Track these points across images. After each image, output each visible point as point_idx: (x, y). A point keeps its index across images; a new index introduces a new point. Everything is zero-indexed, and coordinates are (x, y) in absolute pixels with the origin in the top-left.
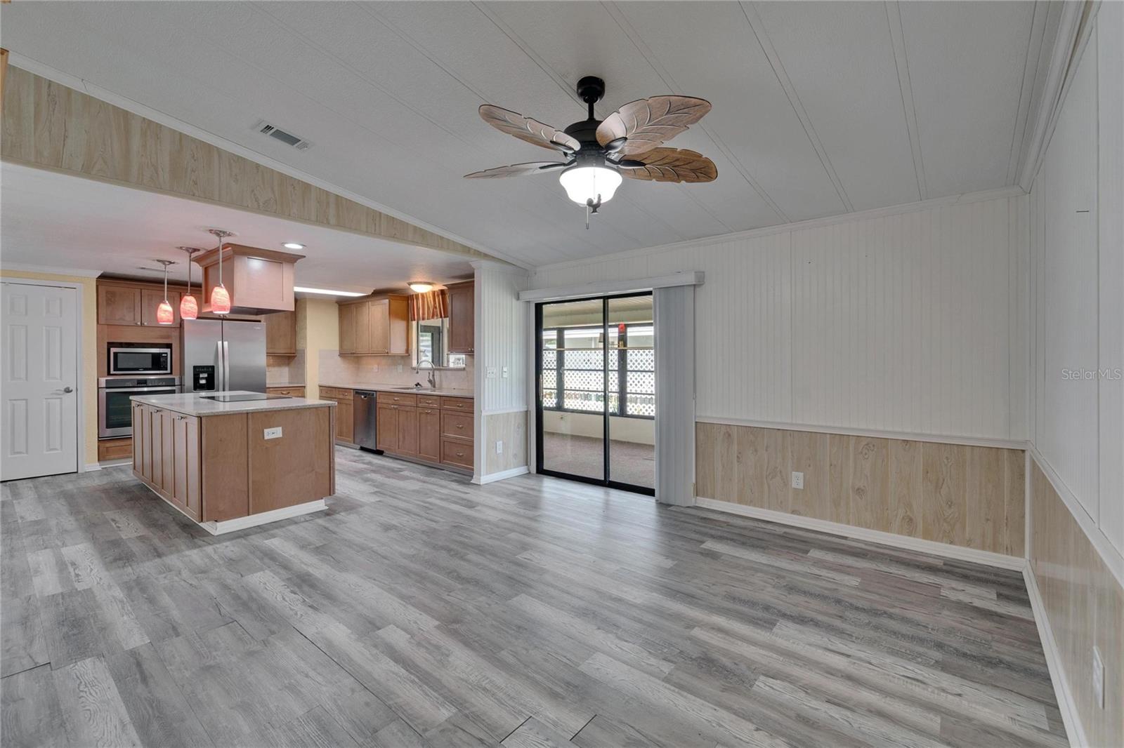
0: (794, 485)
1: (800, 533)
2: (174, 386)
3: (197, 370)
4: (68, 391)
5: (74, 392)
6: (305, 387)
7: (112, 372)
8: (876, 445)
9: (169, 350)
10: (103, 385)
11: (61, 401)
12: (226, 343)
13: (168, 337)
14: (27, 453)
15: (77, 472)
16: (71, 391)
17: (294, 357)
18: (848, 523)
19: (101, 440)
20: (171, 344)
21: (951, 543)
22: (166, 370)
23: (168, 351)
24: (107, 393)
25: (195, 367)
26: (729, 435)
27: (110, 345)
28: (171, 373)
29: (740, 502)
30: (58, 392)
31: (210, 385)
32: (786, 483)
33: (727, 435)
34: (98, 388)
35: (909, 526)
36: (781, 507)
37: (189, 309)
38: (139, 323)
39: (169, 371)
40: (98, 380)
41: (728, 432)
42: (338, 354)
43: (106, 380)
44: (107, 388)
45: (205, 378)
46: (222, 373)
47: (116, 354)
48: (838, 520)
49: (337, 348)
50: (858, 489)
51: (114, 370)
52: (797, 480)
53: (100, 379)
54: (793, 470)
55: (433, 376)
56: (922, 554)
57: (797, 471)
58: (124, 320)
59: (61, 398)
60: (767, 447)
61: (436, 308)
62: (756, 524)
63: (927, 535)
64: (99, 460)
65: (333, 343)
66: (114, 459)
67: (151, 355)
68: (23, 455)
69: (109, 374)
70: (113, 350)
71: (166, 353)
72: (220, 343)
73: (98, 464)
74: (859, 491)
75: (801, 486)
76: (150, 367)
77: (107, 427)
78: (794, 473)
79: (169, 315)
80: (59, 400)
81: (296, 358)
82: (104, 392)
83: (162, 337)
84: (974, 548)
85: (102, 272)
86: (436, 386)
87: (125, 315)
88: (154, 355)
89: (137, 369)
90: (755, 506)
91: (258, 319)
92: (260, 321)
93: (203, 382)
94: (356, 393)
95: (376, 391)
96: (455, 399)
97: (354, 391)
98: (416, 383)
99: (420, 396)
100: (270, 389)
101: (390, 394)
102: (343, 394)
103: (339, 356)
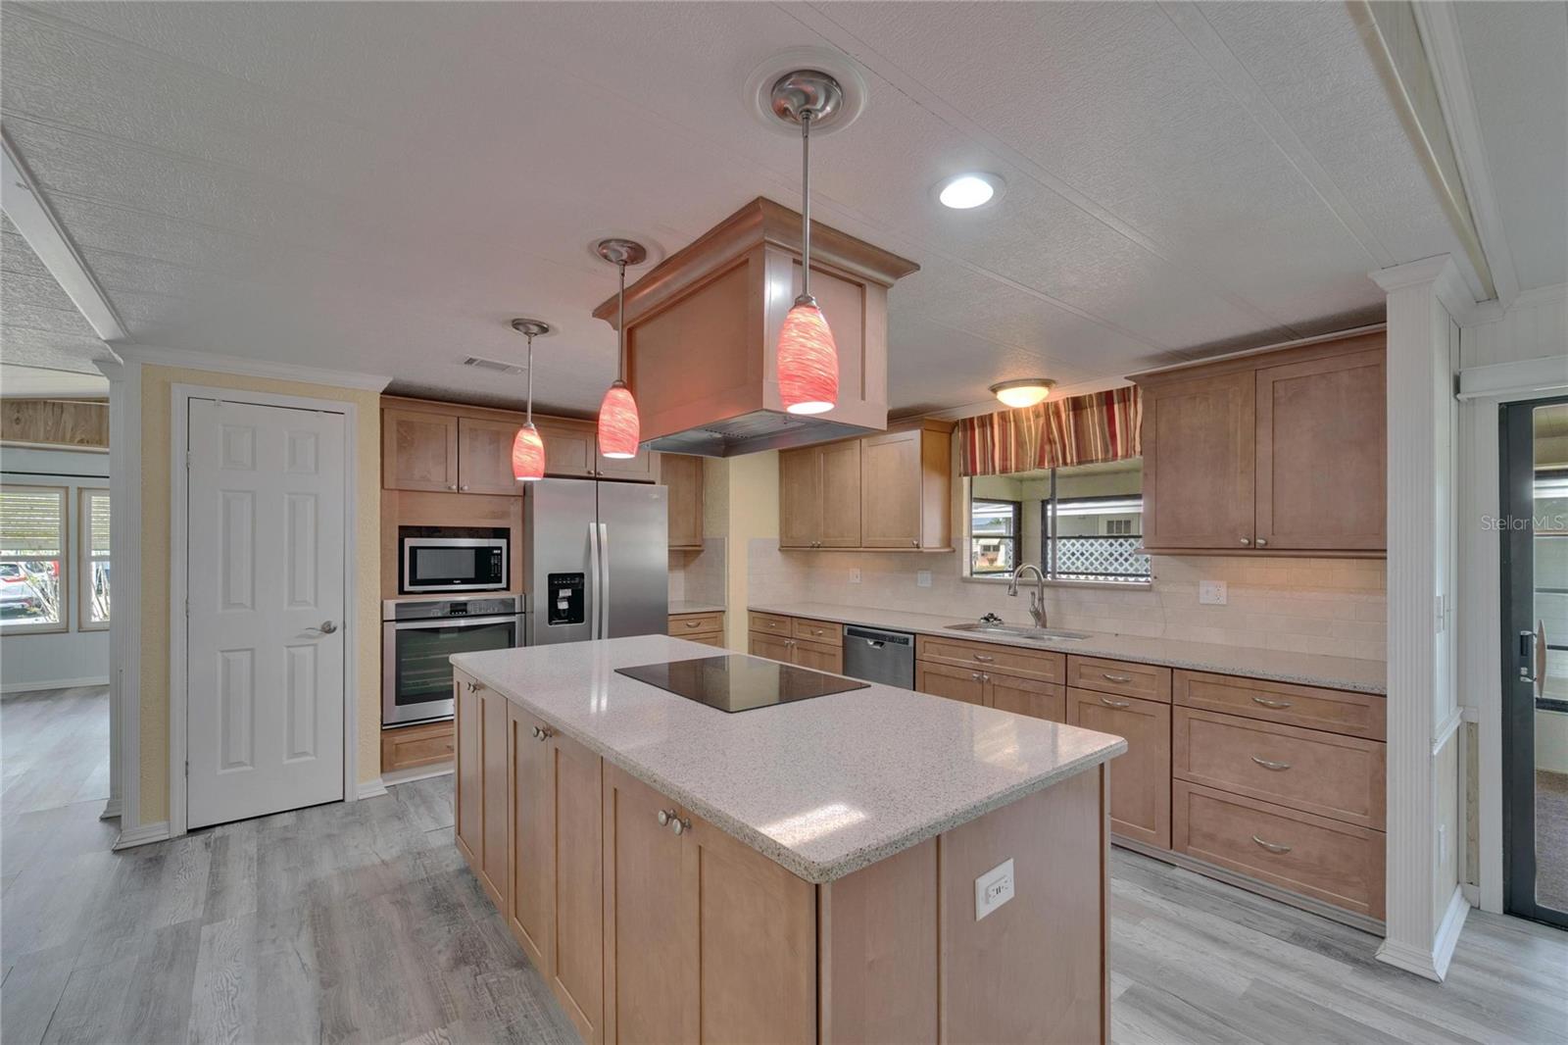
2: (514, 614)
3: (556, 582)
4: (328, 629)
5: (339, 631)
6: (724, 612)
7: (407, 587)
9: (505, 541)
10: (391, 614)
11: (316, 650)
12: (603, 527)
13: (504, 515)
14: (252, 764)
15: (342, 801)
16: (335, 629)
17: (699, 552)
19: (388, 729)
20: (509, 529)
22: (499, 581)
23: (502, 543)
24: (397, 631)
25: (552, 577)
27: (405, 531)
28: (508, 589)
30: (310, 632)
31: (576, 612)
34: (383, 621)
37: (623, 426)
38: (455, 487)
39: (503, 585)
40: (382, 603)
42: (778, 546)
43: (397, 605)
44: (397, 621)
45: (568, 599)
46: (599, 588)
47: (413, 550)
49: (774, 534)
51: (411, 585)
53: (385, 601)
55: (1041, 600)
58: (429, 480)
59: (315, 645)
61: (1051, 441)
64: (382, 771)
65: (768, 525)
66: (409, 767)
67: (473, 551)
68: (245, 768)
69: (402, 591)
70: (409, 542)
71: (500, 548)
72: (593, 526)
73: (381, 780)
76: (472, 575)
77: (397, 704)
79: (538, 458)
80: (311, 649)
81: (702, 555)
82: (392, 629)
83: (495, 516)
85: (391, 379)
86: (1048, 625)
87: (430, 469)
88: (478, 550)
89: (450, 582)
91: (652, 479)
92: (653, 483)
93: (563, 605)
94: (850, 632)
95: (914, 634)
96: (1248, 683)
97: (846, 628)
98: (986, 615)
99: (1081, 660)
100: (671, 618)
101: (961, 643)
102: (812, 633)
103: (780, 550)
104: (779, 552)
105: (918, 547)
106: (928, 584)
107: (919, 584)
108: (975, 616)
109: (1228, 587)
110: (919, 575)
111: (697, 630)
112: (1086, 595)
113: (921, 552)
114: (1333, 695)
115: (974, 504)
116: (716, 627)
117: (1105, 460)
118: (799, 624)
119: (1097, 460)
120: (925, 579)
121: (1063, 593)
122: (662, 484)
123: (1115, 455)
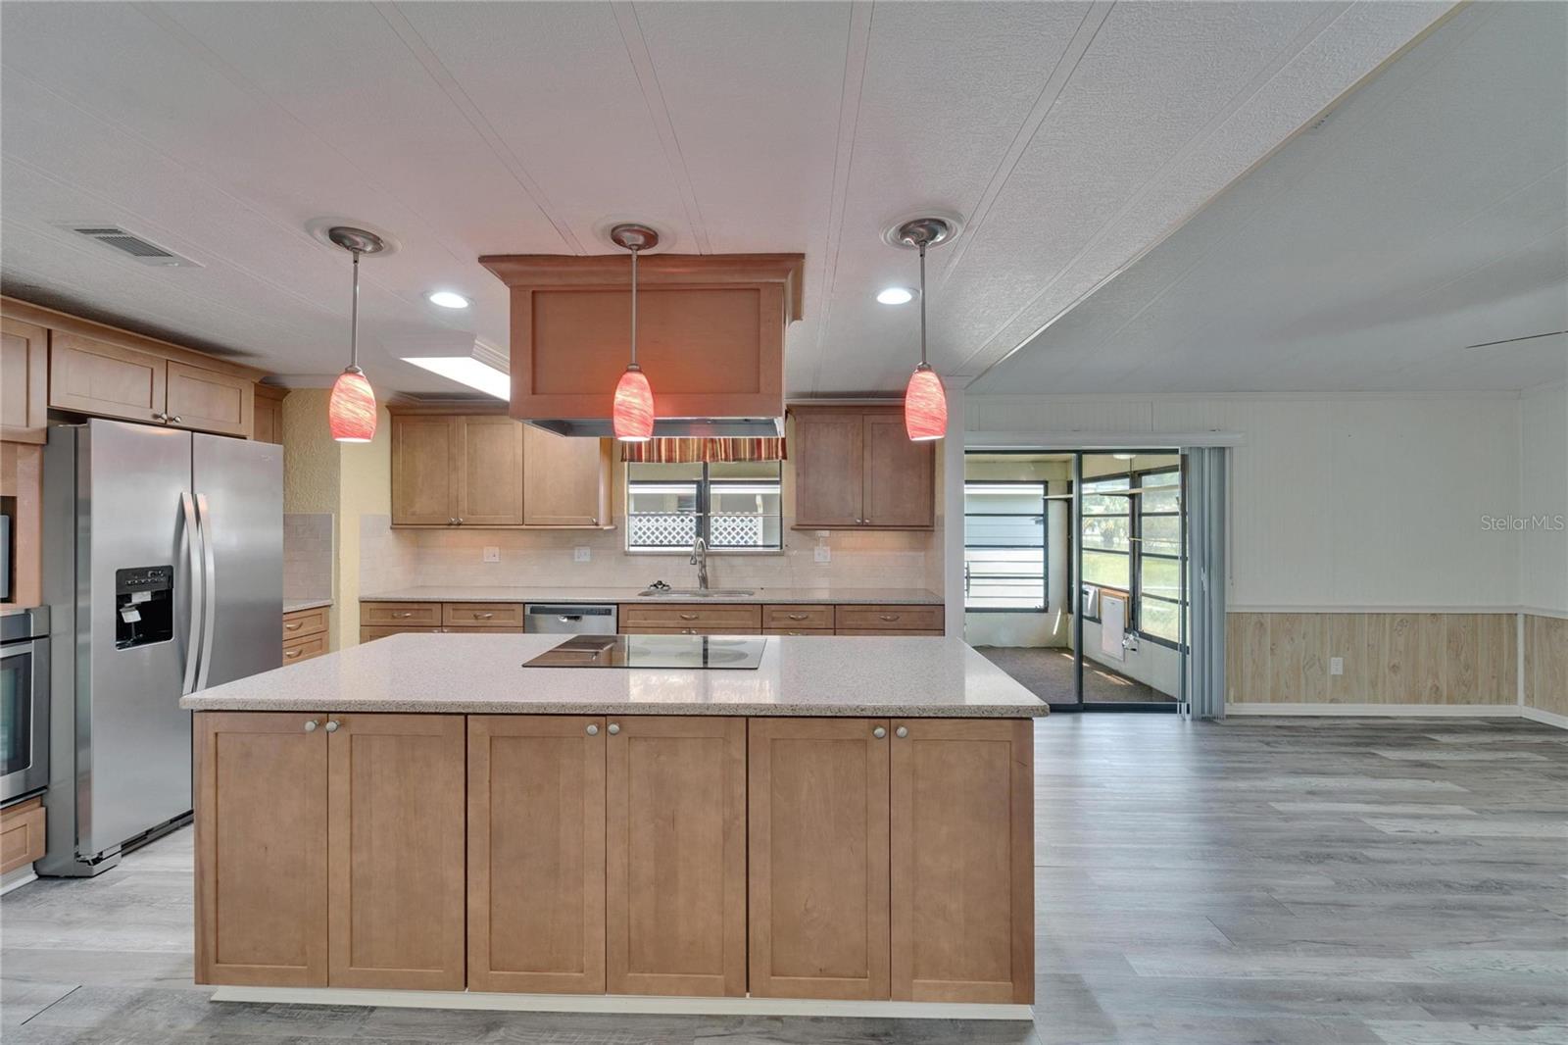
0: (1333, 672)
1: (1371, 721)
3: (127, 581)
6: (331, 606)
8: (1409, 621)
12: (202, 497)
13: (5, 475)
18: (1384, 702)
20: (13, 500)
21: (1468, 703)
25: (120, 575)
26: (1262, 625)
28: (10, 598)
29: (1273, 700)
31: (155, 625)
32: (1324, 669)
33: (1258, 625)
35: (1436, 697)
36: (1320, 697)
41: (1260, 620)
42: (389, 525)
46: (198, 587)
48: (1376, 701)
50: (1394, 666)
52: (1336, 666)
54: (1332, 656)
55: (704, 567)
56: (1451, 718)
57: (1336, 656)
60: (1304, 634)
62: (1331, 722)
63: (1451, 700)
65: (380, 505)
72: (188, 496)
74: (1394, 668)
75: (1340, 672)
78: (1333, 658)
84: (1486, 704)
86: (709, 586)
90: (1290, 702)
91: (243, 433)
92: (245, 438)
93: (132, 617)
94: (533, 611)
95: (617, 604)
96: (878, 608)
97: (528, 608)
98: (656, 582)
99: (773, 608)
100: (285, 617)
101: (667, 607)
102: (476, 617)
103: (391, 528)
104: (389, 533)
105: (597, 524)
106: (587, 559)
107: (576, 560)
108: (646, 584)
109: (831, 550)
110: (576, 551)
111: (301, 632)
112: (739, 561)
113: (601, 529)
114: (918, 608)
115: (631, 486)
116: (322, 627)
117: (751, 460)
118: (454, 609)
119: (745, 459)
120: (583, 555)
121: (718, 561)
122: (255, 440)
123: (760, 457)
